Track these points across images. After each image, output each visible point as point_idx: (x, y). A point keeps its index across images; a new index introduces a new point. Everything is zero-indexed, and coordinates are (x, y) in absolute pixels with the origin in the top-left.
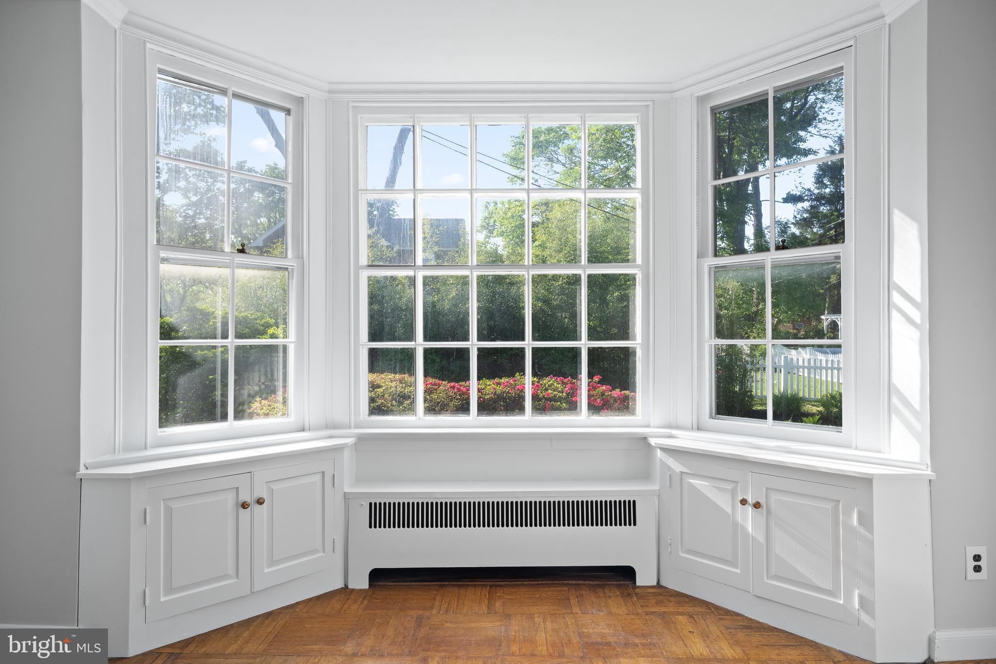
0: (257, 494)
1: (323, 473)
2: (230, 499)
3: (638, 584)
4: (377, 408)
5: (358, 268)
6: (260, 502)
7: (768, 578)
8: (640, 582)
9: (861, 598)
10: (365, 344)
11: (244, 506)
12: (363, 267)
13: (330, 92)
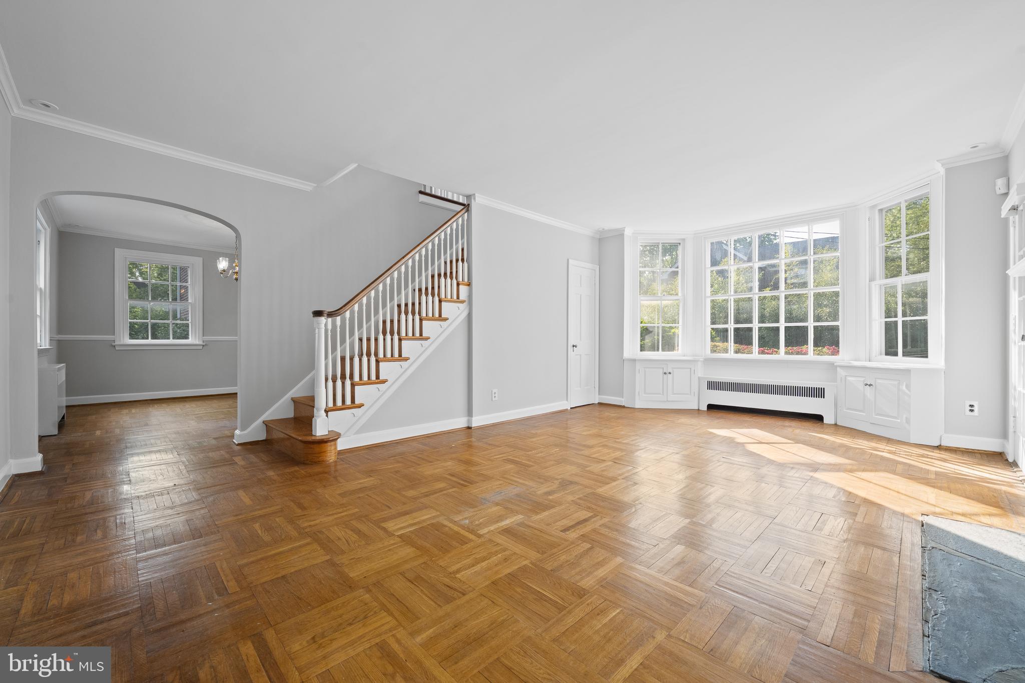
0: (669, 371)
1: (691, 369)
2: (661, 371)
3: (824, 422)
4: (713, 351)
5: (706, 297)
6: (670, 373)
7: (875, 415)
8: (825, 421)
9: (906, 418)
10: (709, 327)
11: (665, 373)
12: (708, 297)
13: (695, 234)
